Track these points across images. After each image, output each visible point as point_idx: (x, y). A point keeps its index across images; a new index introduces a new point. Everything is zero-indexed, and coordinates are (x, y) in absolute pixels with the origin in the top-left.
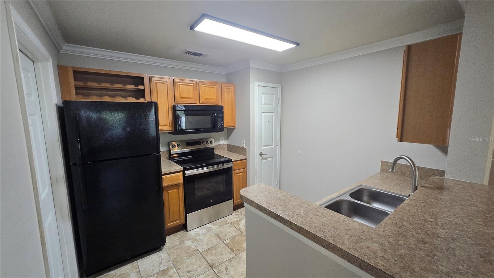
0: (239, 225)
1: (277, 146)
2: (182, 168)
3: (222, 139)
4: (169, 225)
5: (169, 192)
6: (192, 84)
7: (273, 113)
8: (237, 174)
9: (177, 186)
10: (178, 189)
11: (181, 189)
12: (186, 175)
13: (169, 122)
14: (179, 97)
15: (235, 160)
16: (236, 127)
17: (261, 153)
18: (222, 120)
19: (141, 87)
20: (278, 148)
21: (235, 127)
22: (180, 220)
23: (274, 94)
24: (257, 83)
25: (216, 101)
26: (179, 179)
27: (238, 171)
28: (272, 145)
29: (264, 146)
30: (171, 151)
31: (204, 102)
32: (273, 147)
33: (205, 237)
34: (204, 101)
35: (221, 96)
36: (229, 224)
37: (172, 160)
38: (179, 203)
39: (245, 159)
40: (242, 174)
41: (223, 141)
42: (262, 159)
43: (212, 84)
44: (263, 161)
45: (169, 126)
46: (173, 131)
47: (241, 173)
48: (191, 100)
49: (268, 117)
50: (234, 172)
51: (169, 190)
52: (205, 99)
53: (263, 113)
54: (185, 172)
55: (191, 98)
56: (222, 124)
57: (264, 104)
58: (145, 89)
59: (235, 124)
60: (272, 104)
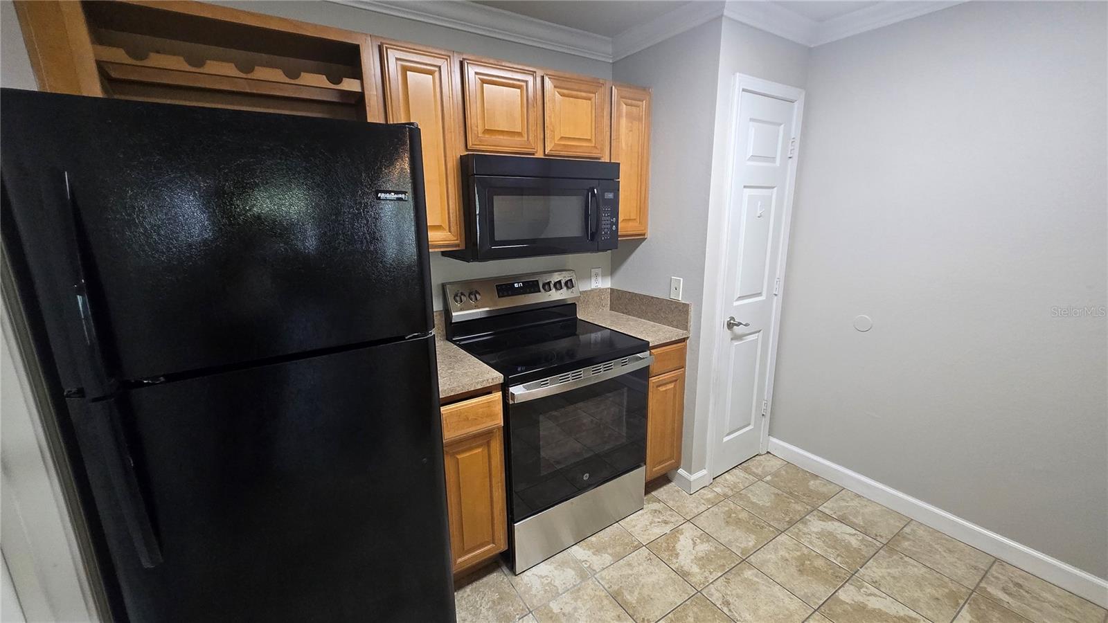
0: (677, 555)
1: (776, 298)
2: (496, 377)
3: (597, 275)
4: (461, 561)
5: (459, 457)
6: (523, 81)
7: (773, 188)
8: (659, 386)
9: (484, 437)
10: (488, 444)
11: (497, 446)
12: (513, 399)
13: (449, 218)
14: (480, 129)
15: (656, 344)
16: (648, 236)
17: (732, 318)
18: (615, 213)
19: (350, 85)
20: (776, 303)
21: (644, 235)
22: (493, 543)
23: (781, 124)
24: (740, 81)
25: (595, 147)
26: (491, 416)
27: (662, 377)
28: (760, 294)
29: (740, 298)
30: (453, 314)
31: (559, 148)
32: (763, 300)
33: (579, 603)
34: (559, 145)
35: (608, 129)
36: (644, 552)
37: (454, 342)
38: (491, 491)
39: (684, 340)
40: (671, 386)
41: (600, 279)
42: (732, 339)
43: (584, 87)
44: (736, 343)
45: (447, 228)
46: (462, 247)
47: (671, 382)
48: (518, 139)
49: (759, 203)
50: (653, 380)
51: (459, 453)
52: (562, 138)
53: (746, 190)
54: (512, 390)
55: (519, 134)
56: (612, 224)
57: (754, 158)
58: (366, 93)
59: (646, 228)
60: (773, 159)
